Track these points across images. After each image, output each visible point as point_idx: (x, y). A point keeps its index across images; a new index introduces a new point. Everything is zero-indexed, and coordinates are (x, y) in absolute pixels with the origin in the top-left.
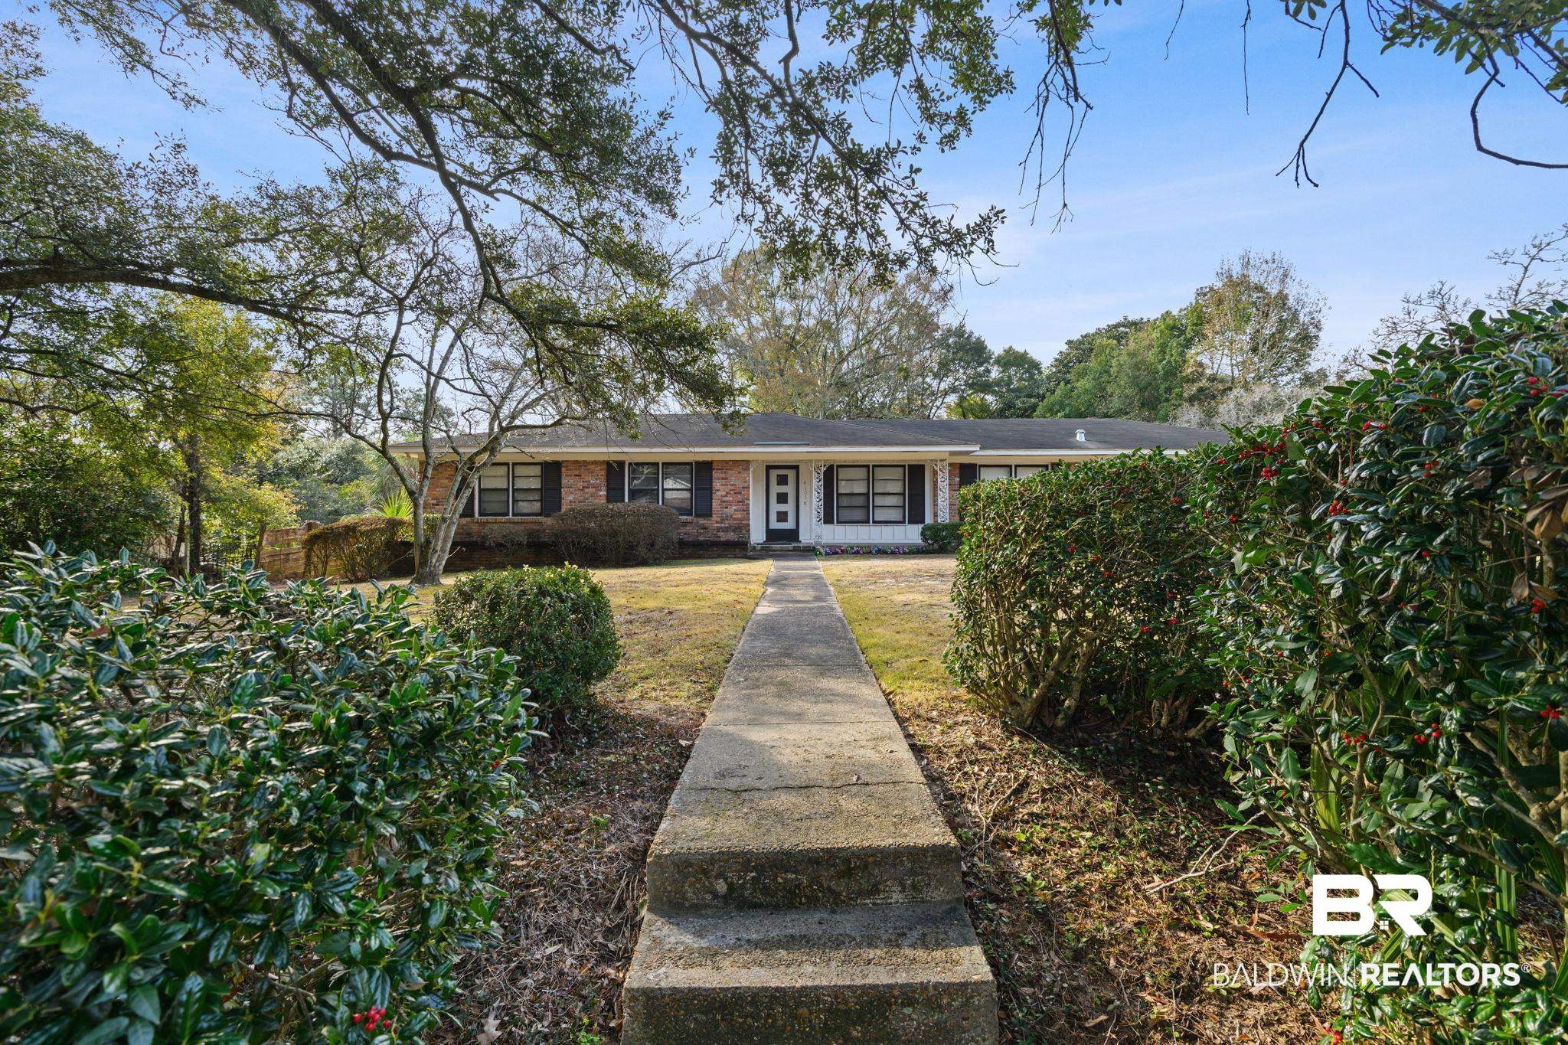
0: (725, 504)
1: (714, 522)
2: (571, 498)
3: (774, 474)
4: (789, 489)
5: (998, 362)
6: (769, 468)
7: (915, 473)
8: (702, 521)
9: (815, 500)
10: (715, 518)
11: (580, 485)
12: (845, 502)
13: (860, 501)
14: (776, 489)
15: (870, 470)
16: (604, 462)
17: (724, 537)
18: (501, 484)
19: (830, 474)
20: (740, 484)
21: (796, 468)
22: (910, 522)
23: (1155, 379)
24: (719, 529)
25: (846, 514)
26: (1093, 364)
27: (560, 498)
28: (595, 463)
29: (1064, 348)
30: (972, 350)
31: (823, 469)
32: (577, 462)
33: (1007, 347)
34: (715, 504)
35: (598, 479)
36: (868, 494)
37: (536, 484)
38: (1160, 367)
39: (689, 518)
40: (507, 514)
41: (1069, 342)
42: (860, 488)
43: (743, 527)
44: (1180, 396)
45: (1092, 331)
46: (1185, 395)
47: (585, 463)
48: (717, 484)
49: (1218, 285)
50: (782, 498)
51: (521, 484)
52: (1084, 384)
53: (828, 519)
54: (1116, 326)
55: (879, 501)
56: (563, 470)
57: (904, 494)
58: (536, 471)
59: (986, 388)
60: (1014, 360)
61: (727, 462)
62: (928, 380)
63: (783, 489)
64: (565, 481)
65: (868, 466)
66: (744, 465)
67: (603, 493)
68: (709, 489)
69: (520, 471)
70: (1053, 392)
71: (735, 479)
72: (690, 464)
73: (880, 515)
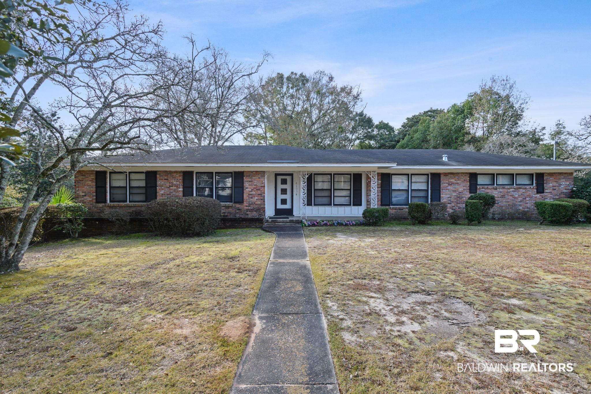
0: (251, 196)
1: (245, 206)
2: (162, 192)
3: (279, 178)
4: (288, 187)
5: (377, 127)
6: (277, 175)
7: (357, 178)
8: (238, 206)
9: (302, 194)
10: (245, 204)
11: (168, 185)
12: (318, 194)
13: (327, 194)
14: (280, 187)
15: (332, 176)
16: (181, 172)
17: (250, 215)
18: (122, 184)
19: (310, 179)
20: (259, 184)
21: (291, 175)
22: (354, 205)
23: (450, 133)
24: (247, 210)
25: (319, 200)
26: (420, 127)
27: (156, 192)
28: (176, 172)
29: (406, 121)
30: (367, 122)
31: (307, 176)
32: (166, 171)
33: (380, 121)
34: (245, 196)
35: (178, 181)
36: (331, 190)
37: (143, 184)
38: (453, 128)
39: (230, 204)
40: (126, 201)
41: (408, 119)
42: (326, 186)
43: (261, 209)
44: (462, 141)
45: (417, 114)
46: (465, 140)
47: (171, 172)
48: (246, 185)
49: (479, 92)
50: (284, 191)
51: (134, 184)
52: (417, 136)
53: (309, 204)
54: (427, 112)
55: (337, 193)
56: (158, 176)
57: (350, 190)
58: (143, 176)
59: (371, 137)
60: (384, 126)
61: (252, 172)
62: (347, 134)
63: (284, 187)
64: (159, 182)
65: (331, 174)
66: (261, 173)
67: (181, 189)
68: (242, 188)
69: (133, 176)
70: (403, 139)
71: (256, 181)
72: (231, 173)
73: (337, 201)
